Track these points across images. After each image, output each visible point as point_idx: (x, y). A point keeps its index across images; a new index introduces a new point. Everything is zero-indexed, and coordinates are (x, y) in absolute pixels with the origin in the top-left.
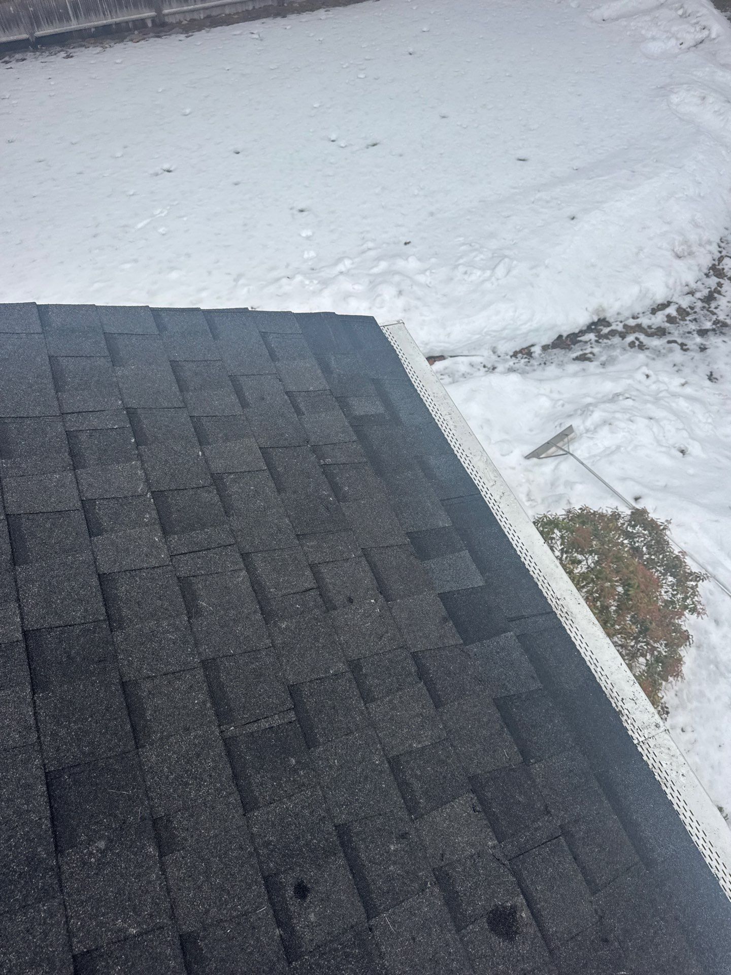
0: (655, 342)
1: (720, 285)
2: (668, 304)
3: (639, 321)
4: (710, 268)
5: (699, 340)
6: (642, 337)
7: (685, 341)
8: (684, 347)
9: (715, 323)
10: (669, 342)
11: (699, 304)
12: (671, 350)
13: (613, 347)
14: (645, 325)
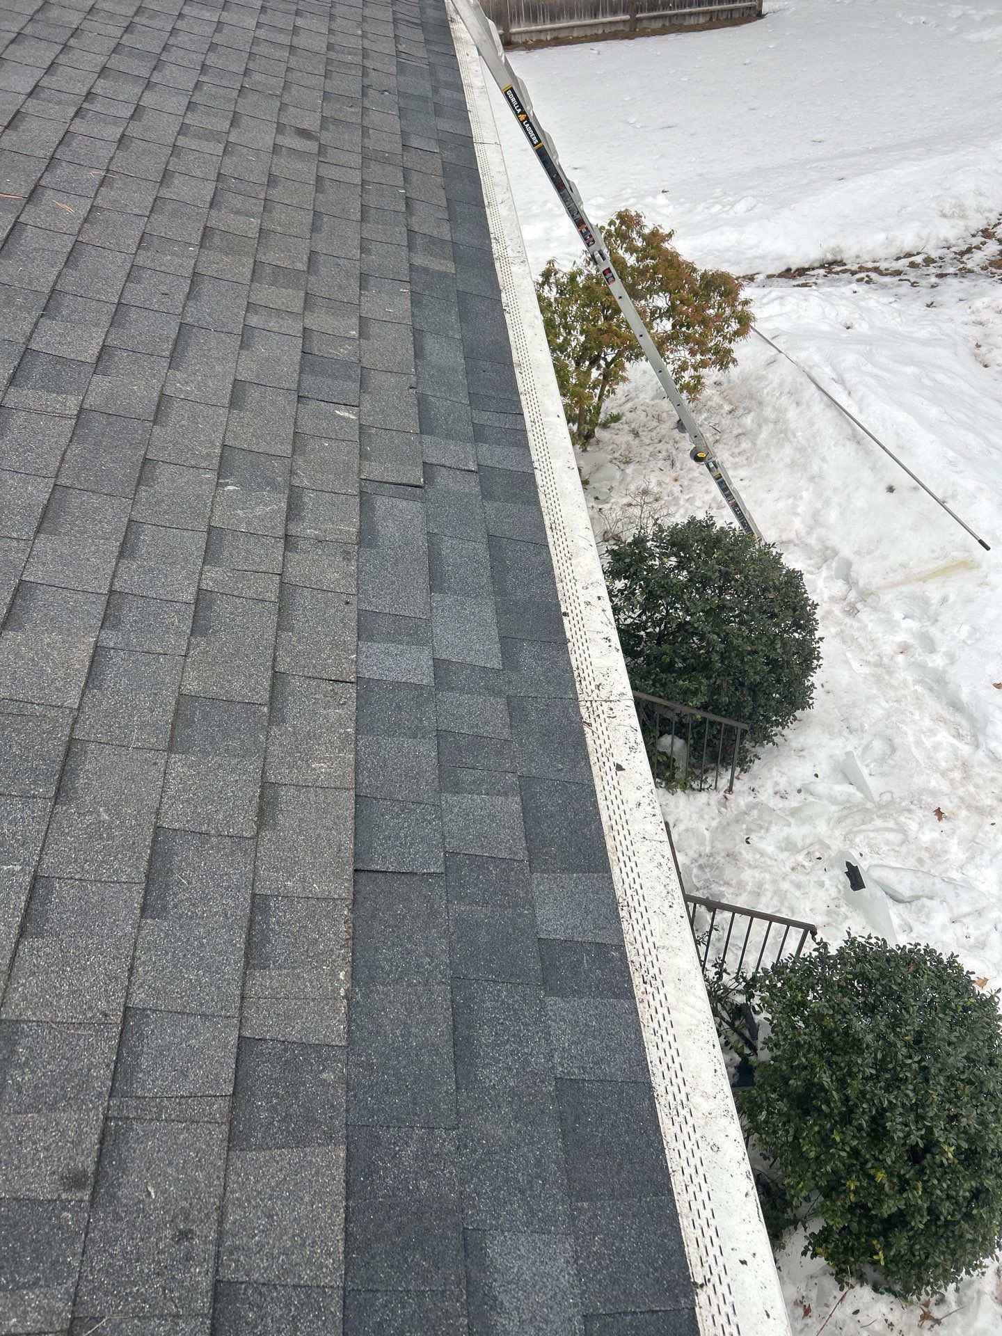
0: (887, 279)
1: (984, 243)
2: (918, 253)
3: (877, 265)
4: (982, 231)
5: (933, 280)
6: (873, 275)
7: (917, 280)
8: (913, 284)
9: (960, 270)
10: (900, 280)
11: (953, 255)
12: (900, 286)
13: (840, 280)
14: (882, 268)
